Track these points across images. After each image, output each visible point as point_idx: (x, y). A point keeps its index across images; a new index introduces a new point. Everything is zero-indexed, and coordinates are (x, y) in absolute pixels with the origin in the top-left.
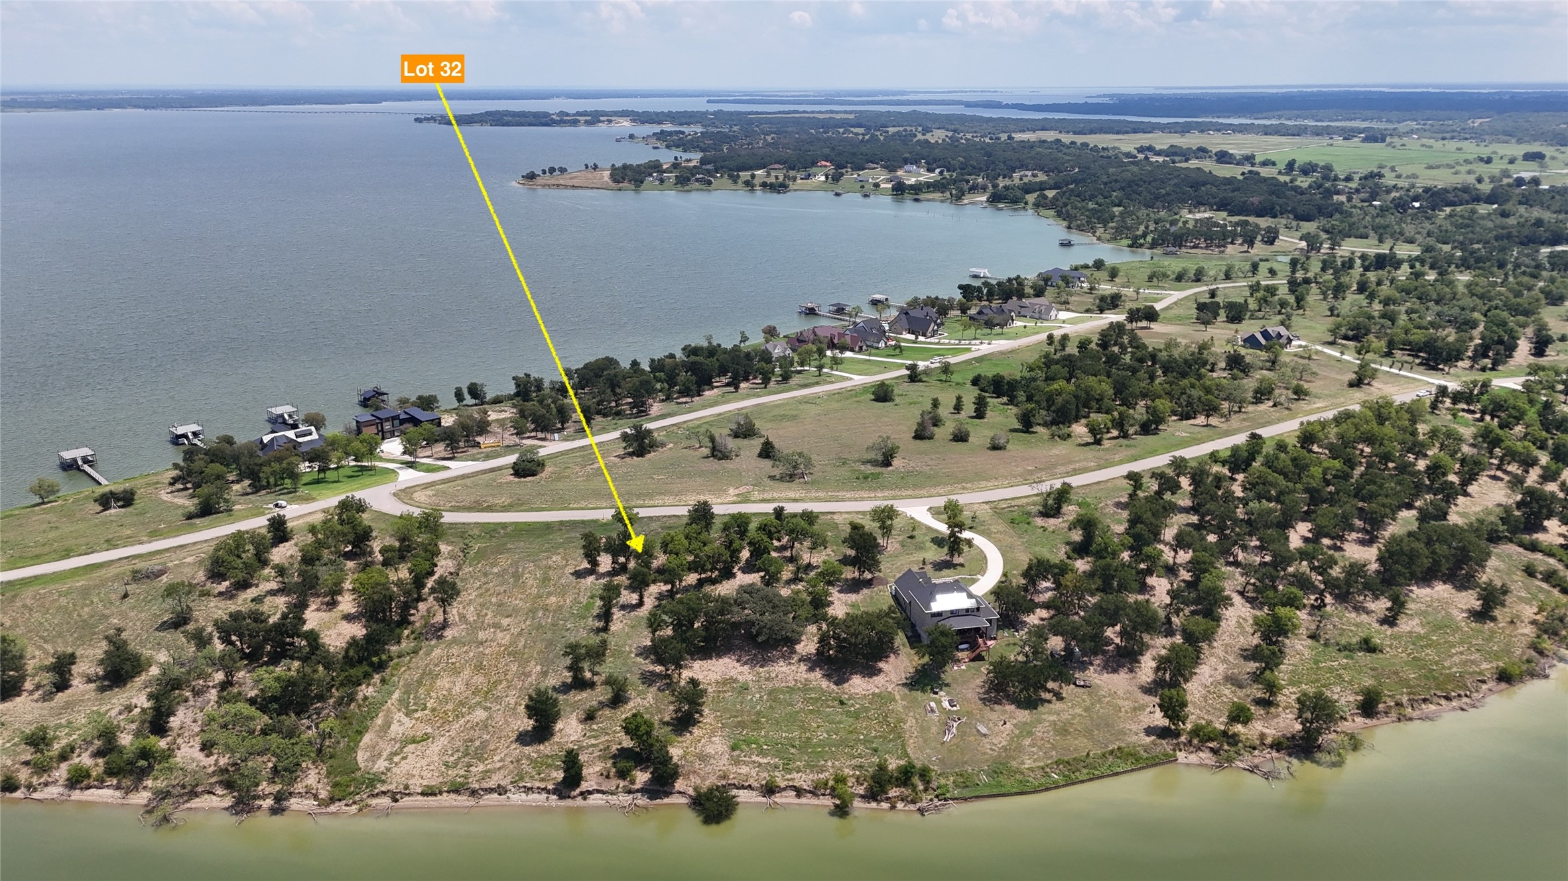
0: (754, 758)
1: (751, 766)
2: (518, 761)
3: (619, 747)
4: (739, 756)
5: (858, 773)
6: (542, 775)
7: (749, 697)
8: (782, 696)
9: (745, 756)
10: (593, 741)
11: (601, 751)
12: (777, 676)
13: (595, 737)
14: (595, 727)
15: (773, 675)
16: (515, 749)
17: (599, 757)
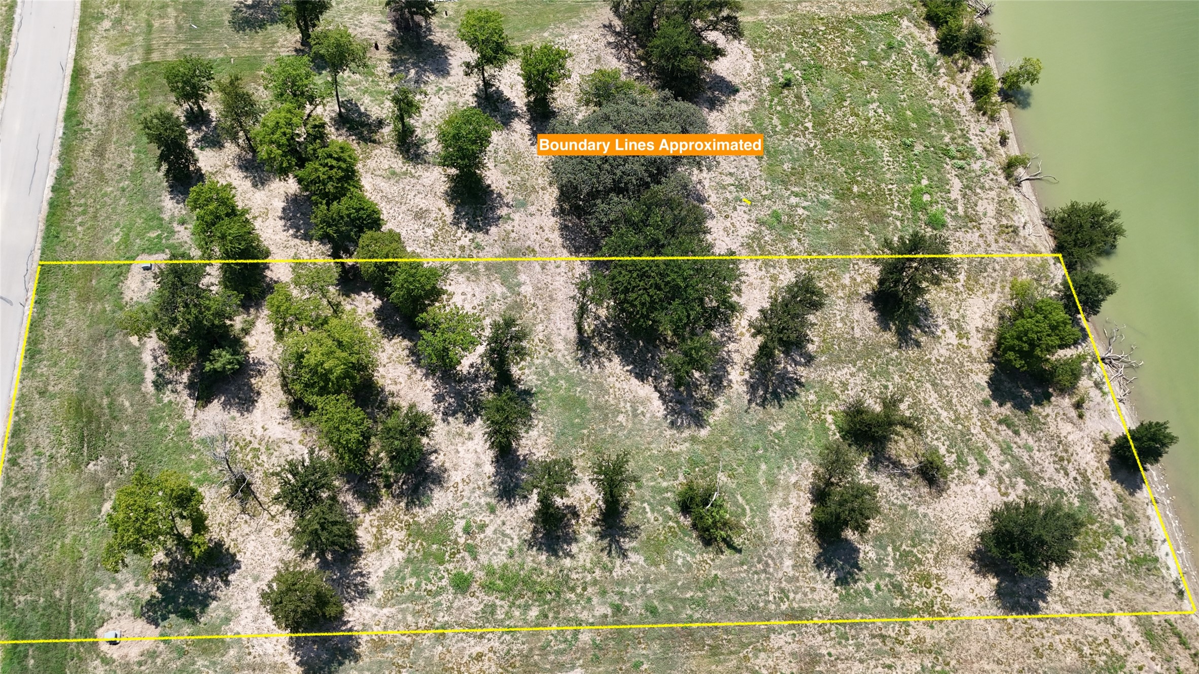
0: (955, 194)
1: (974, 198)
2: (1098, 584)
3: (994, 404)
4: (956, 217)
5: (942, 70)
6: (1120, 522)
7: (800, 211)
8: (787, 166)
9: (955, 208)
10: (994, 453)
11: (1017, 433)
12: (731, 174)
13: (979, 454)
14: (949, 460)
15: (729, 180)
16: (1064, 601)
17: (1032, 432)
